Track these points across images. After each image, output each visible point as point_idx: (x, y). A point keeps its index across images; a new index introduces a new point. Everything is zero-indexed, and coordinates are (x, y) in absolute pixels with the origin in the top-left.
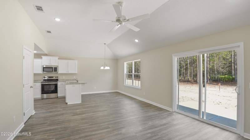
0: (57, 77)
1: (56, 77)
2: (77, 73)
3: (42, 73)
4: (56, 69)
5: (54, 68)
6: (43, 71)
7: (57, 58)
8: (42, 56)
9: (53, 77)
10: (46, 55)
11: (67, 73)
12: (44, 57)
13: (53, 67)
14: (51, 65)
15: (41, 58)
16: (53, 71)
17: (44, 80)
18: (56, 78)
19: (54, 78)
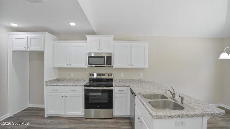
0: (111, 75)
1: (109, 75)
2: (147, 66)
3: (87, 67)
4: (109, 60)
5: (106, 58)
6: (89, 64)
7: (111, 38)
8: (86, 36)
9: (104, 75)
10: (93, 33)
11: (130, 67)
12: (89, 37)
13: (106, 55)
14: (101, 51)
15: (86, 39)
16: (104, 64)
17: (91, 79)
18: (110, 77)
19: (106, 77)
